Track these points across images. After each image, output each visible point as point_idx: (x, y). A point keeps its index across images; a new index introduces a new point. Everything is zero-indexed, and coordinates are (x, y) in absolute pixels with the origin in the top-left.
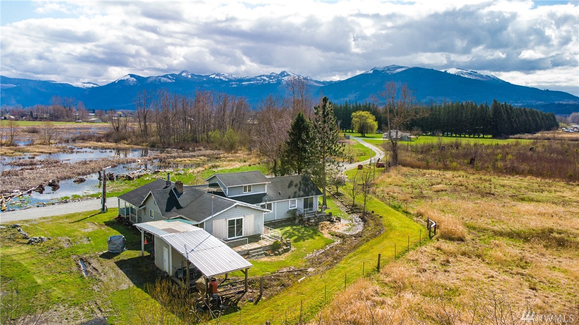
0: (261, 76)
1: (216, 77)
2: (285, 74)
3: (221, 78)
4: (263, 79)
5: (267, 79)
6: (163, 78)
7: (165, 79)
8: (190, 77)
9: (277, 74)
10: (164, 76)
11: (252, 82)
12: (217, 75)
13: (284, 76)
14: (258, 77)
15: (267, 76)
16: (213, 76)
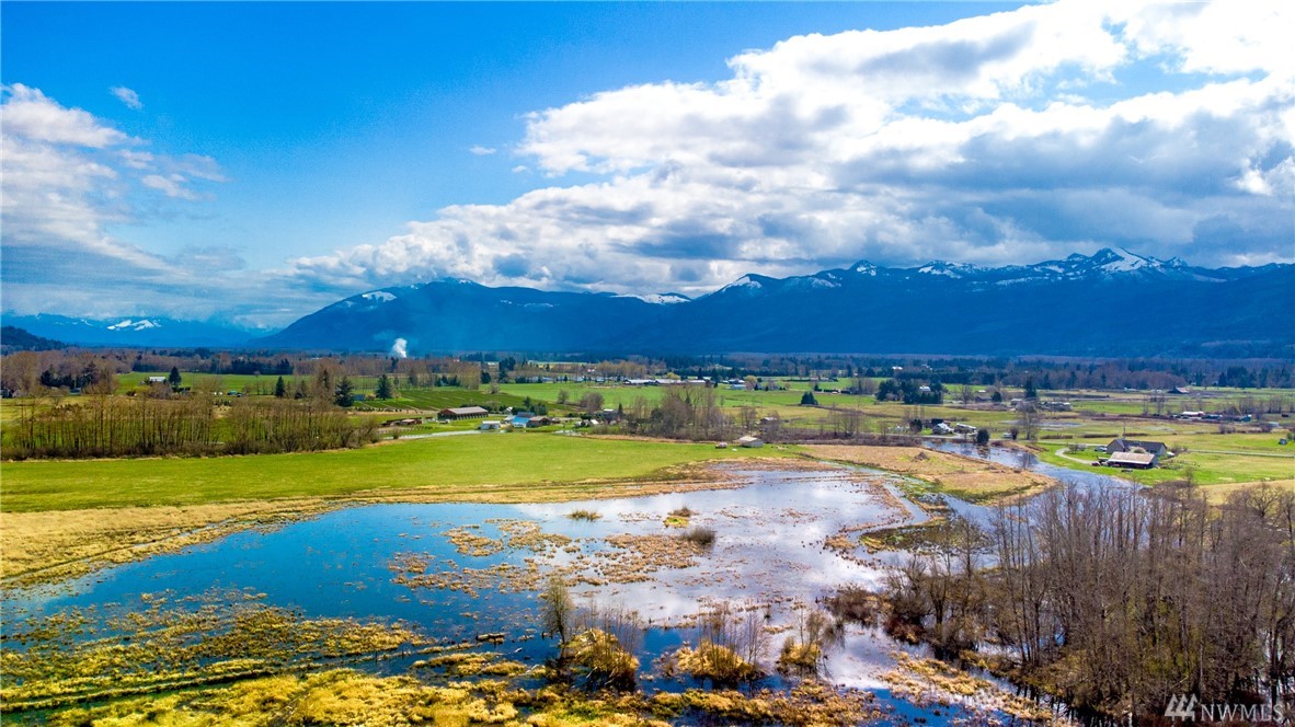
0: (1044, 264)
1: (934, 272)
2: (1109, 255)
3: (946, 272)
4: (1050, 271)
5: (1061, 271)
6: (816, 280)
7: (821, 282)
8: (873, 273)
9: (1085, 257)
10: (819, 276)
11: (1023, 280)
12: (936, 266)
13: (1107, 261)
14: (1037, 266)
15: (1059, 264)
16: (926, 270)
